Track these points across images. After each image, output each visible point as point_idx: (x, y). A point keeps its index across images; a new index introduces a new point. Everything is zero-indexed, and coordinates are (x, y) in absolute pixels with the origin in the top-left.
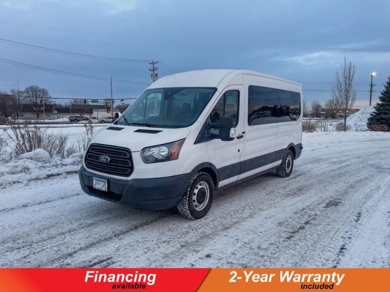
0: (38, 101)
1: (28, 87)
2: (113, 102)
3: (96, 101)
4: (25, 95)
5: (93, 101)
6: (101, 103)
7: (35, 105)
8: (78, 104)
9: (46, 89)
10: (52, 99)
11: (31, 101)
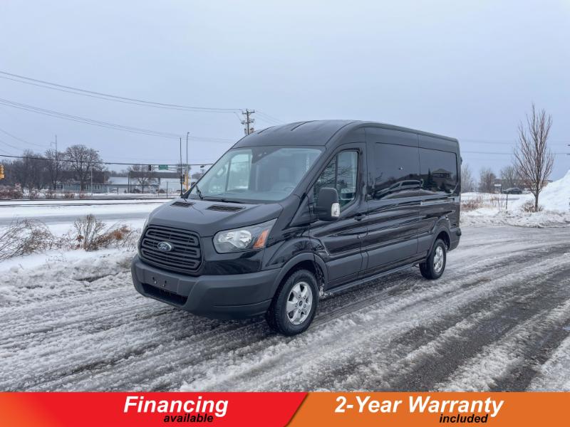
0: (84, 167)
1: (70, 147)
2: (189, 168)
3: (165, 167)
4: (66, 158)
5: (161, 167)
6: (172, 170)
7: (80, 171)
8: (140, 171)
9: (95, 150)
10: (104, 165)
11: (74, 166)
